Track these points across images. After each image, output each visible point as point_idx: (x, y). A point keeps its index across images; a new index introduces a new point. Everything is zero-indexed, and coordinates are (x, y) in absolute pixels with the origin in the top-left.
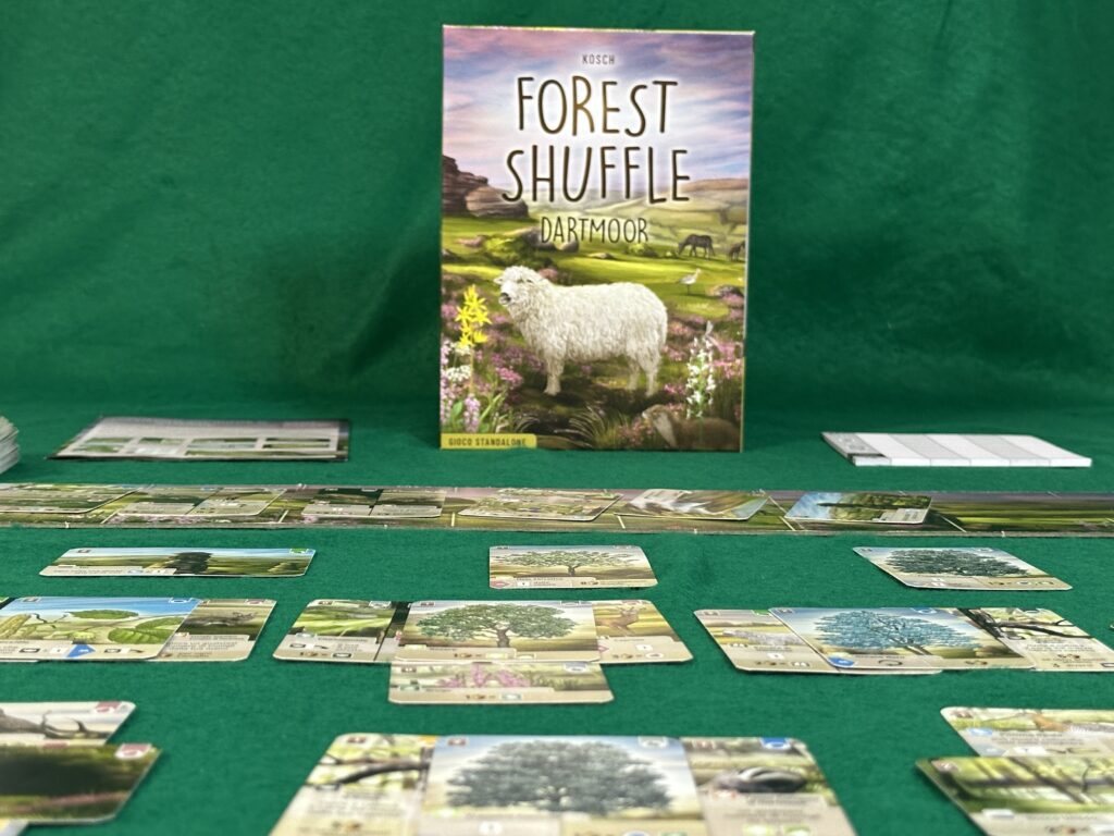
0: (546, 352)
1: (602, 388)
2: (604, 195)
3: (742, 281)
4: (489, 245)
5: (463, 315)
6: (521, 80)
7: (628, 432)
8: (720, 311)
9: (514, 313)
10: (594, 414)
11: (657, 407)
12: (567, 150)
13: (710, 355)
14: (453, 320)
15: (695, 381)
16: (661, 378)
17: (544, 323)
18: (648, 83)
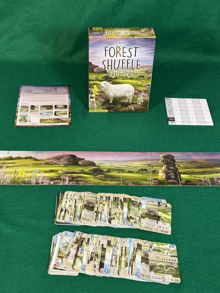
0: (110, 96)
1: (121, 102)
2: (122, 68)
3: (150, 84)
4: (99, 78)
5: (93, 90)
6: (105, 47)
7: (125, 109)
8: (145, 89)
9: (103, 89)
10: (119, 106)
11: (132, 105)
12: (115, 60)
13: (143, 96)
14: (91, 91)
15: (139, 100)
16: (133, 100)
17: (110, 91)
18: (133, 47)
